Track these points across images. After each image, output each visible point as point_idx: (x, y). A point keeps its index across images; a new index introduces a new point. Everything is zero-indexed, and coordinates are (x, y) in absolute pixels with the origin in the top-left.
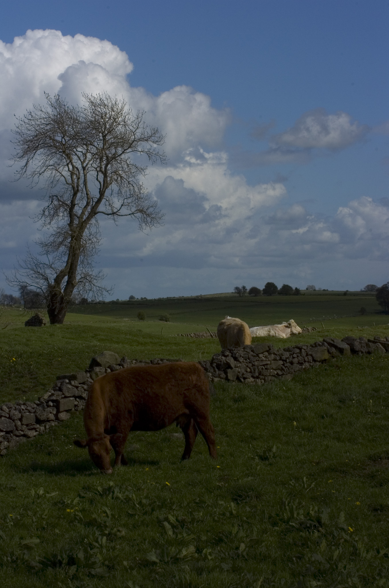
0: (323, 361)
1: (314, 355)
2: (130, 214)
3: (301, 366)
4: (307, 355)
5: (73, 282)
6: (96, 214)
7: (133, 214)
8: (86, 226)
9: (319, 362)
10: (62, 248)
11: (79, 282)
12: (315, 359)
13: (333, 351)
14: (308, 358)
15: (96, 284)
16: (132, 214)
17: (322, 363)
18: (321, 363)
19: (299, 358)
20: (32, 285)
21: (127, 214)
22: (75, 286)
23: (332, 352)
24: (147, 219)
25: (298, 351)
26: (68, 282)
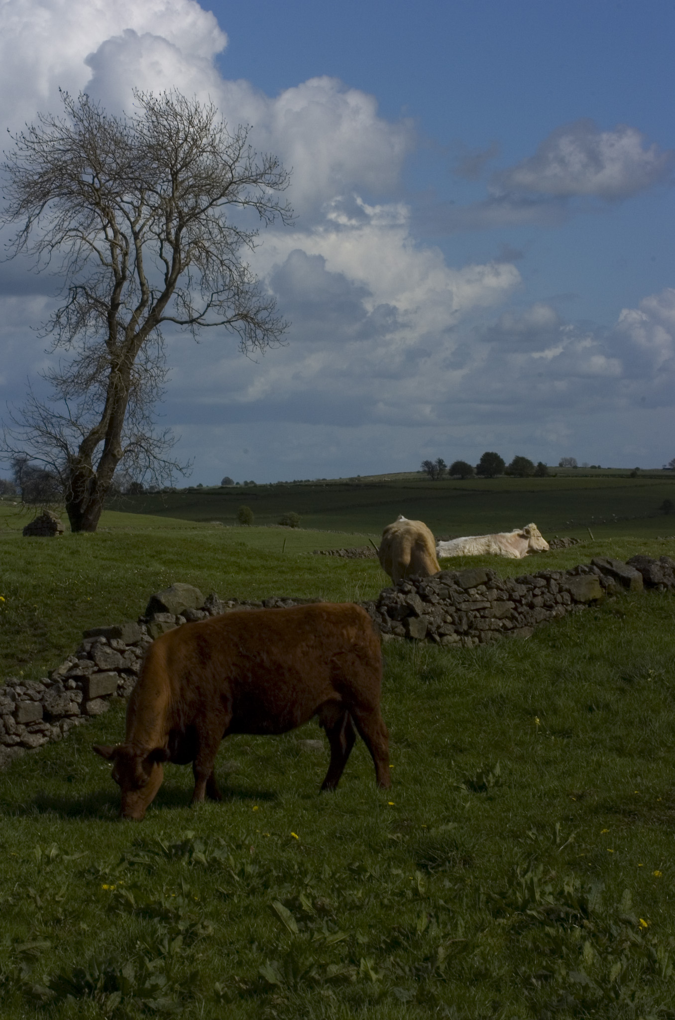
0: (592, 602)
1: (574, 591)
2: (223, 323)
3: (548, 612)
4: (560, 591)
5: (116, 452)
6: (158, 321)
7: (229, 322)
8: (140, 346)
9: (584, 603)
10: (94, 388)
11: (126, 452)
12: (575, 597)
13: (610, 583)
14: (562, 597)
15: (159, 456)
16: (227, 322)
17: (590, 606)
18: (587, 606)
19: (545, 596)
20: (36, 458)
21: (217, 322)
22: (119, 459)
23: (609, 585)
24: (255, 333)
25: (543, 582)
26: (104, 451)
